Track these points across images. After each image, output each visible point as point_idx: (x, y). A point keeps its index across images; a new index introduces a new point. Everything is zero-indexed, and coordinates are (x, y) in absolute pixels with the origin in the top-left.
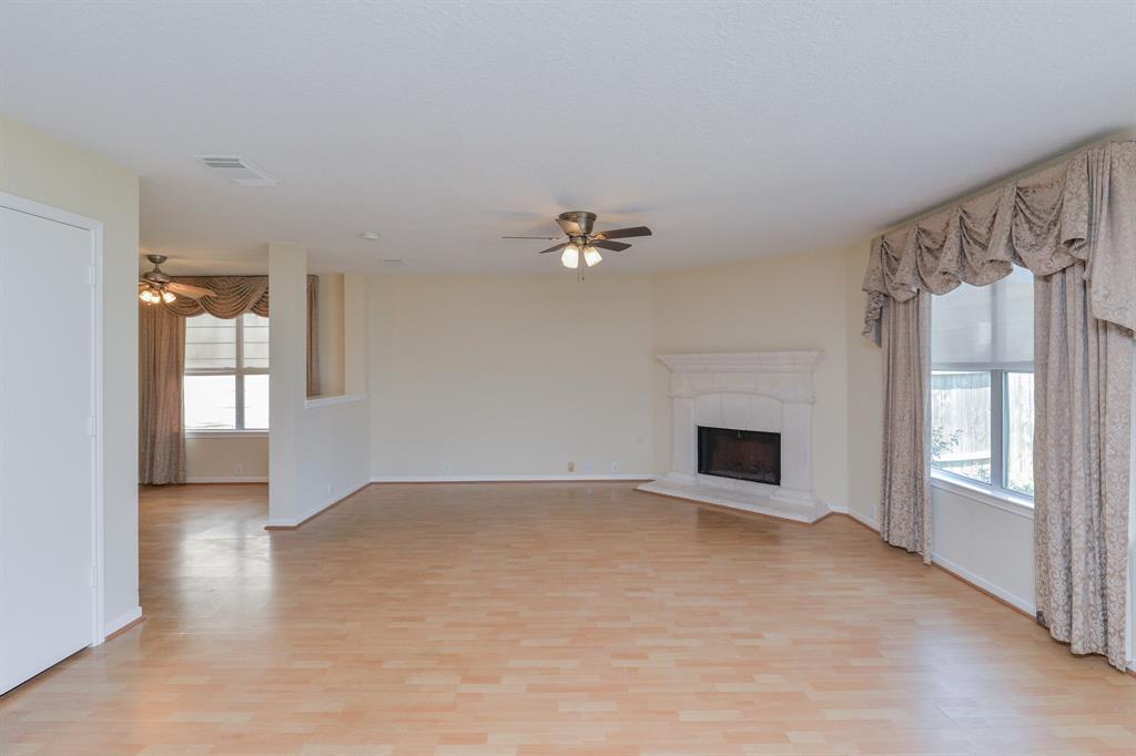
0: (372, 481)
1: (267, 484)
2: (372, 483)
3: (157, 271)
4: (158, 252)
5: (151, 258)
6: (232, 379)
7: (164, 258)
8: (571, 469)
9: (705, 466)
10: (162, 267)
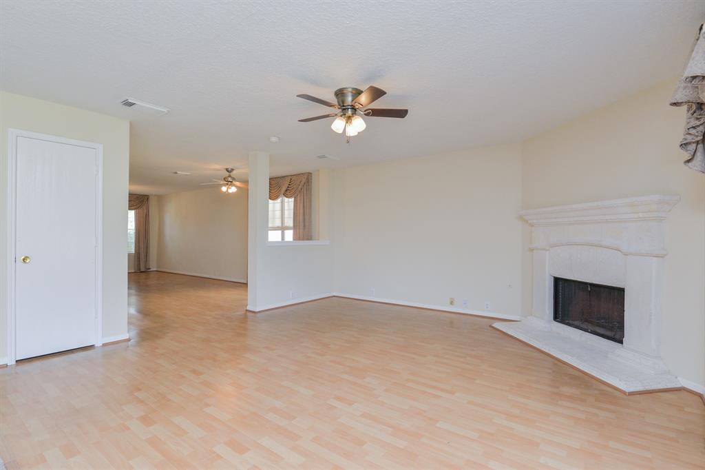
0: (335, 294)
1: (246, 284)
2: (334, 296)
3: (230, 176)
4: (230, 167)
5: (227, 170)
6: (280, 232)
7: (232, 170)
8: (452, 303)
9: (561, 314)
10: (233, 174)
